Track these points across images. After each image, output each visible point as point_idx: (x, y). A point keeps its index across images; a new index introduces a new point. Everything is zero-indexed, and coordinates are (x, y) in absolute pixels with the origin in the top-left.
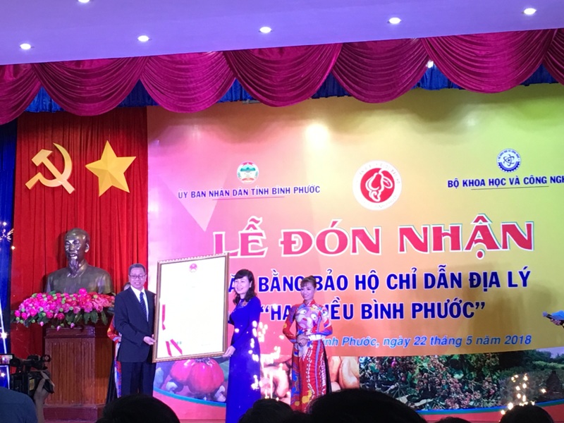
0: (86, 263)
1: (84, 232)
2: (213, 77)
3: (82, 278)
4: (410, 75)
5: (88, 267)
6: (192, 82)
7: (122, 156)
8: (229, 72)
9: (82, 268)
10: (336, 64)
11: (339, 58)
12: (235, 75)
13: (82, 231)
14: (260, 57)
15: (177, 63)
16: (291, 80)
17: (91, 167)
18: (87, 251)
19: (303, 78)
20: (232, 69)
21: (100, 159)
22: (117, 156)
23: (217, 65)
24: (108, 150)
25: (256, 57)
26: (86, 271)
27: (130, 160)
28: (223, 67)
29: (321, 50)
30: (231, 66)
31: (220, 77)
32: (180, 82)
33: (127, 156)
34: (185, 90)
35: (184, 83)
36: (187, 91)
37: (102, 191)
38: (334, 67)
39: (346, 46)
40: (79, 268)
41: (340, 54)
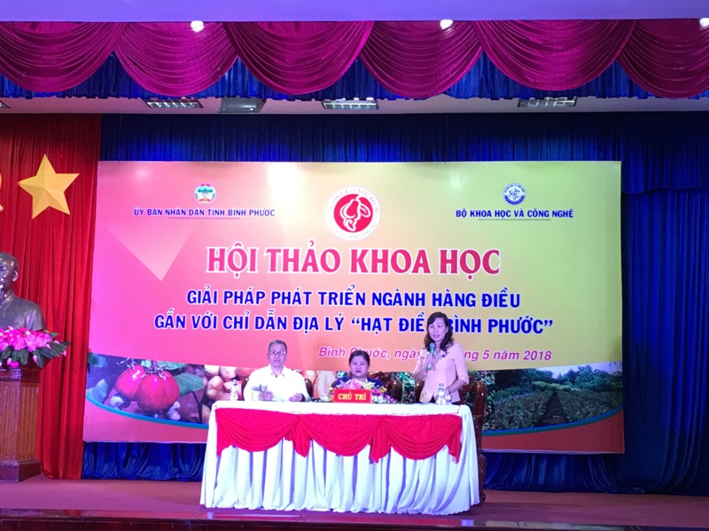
0: (13, 294)
1: (13, 257)
2: (209, 53)
3: (8, 311)
4: (455, 65)
5: (15, 298)
6: (181, 59)
7: (62, 172)
8: (230, 49)
9: (8, 299)
10: (365, 47)
11: (369, 39)
12: (238, 52)
13: (10, 256)
14: (271, 32)
15: (162, 34)
16: (308, 62)
17: (25, 184)
18: (14, 280)
19: (324, 61)
20: (234, 44)
21: (35, 175)
22: (57, 172)
23: (214, 38)
24: (46, 166)
25: (266, 32)
26: (13, 303)
27: (71, 178)
28: (222, 41)
29: (348, 28)
30: (232, 40)
31: (218, 55)
32: (165, 58)
33: (68, 173)
34: (173, 67)
35: (171, 59)
36: (174, 69)
37: (36, 212)
38: (362, 51)
39: (379, 25)
40: (4, 298)
41: (371, 35)
